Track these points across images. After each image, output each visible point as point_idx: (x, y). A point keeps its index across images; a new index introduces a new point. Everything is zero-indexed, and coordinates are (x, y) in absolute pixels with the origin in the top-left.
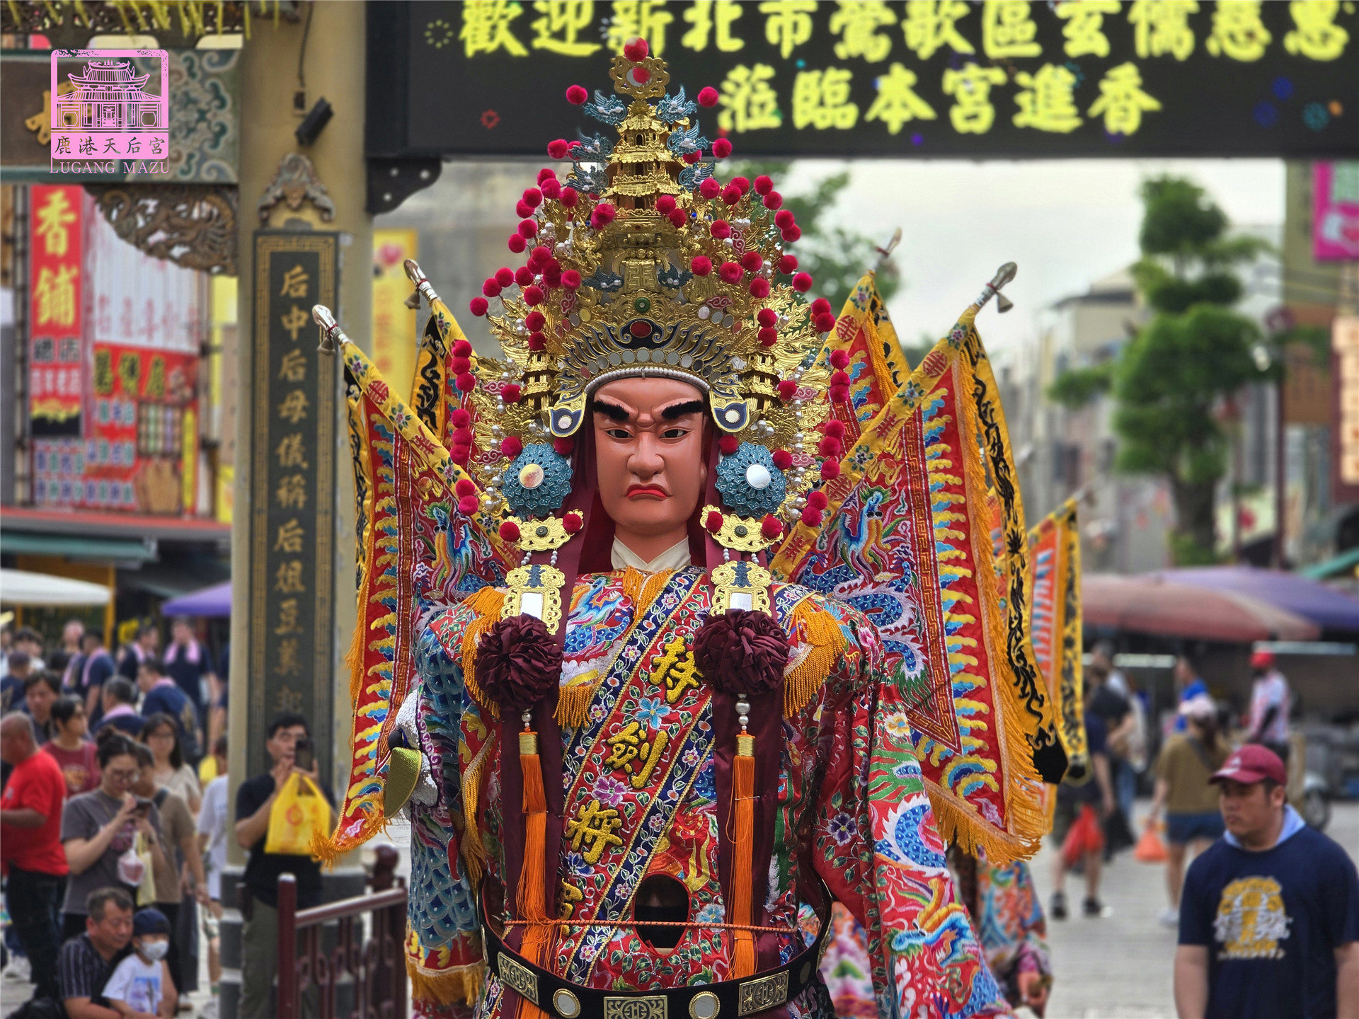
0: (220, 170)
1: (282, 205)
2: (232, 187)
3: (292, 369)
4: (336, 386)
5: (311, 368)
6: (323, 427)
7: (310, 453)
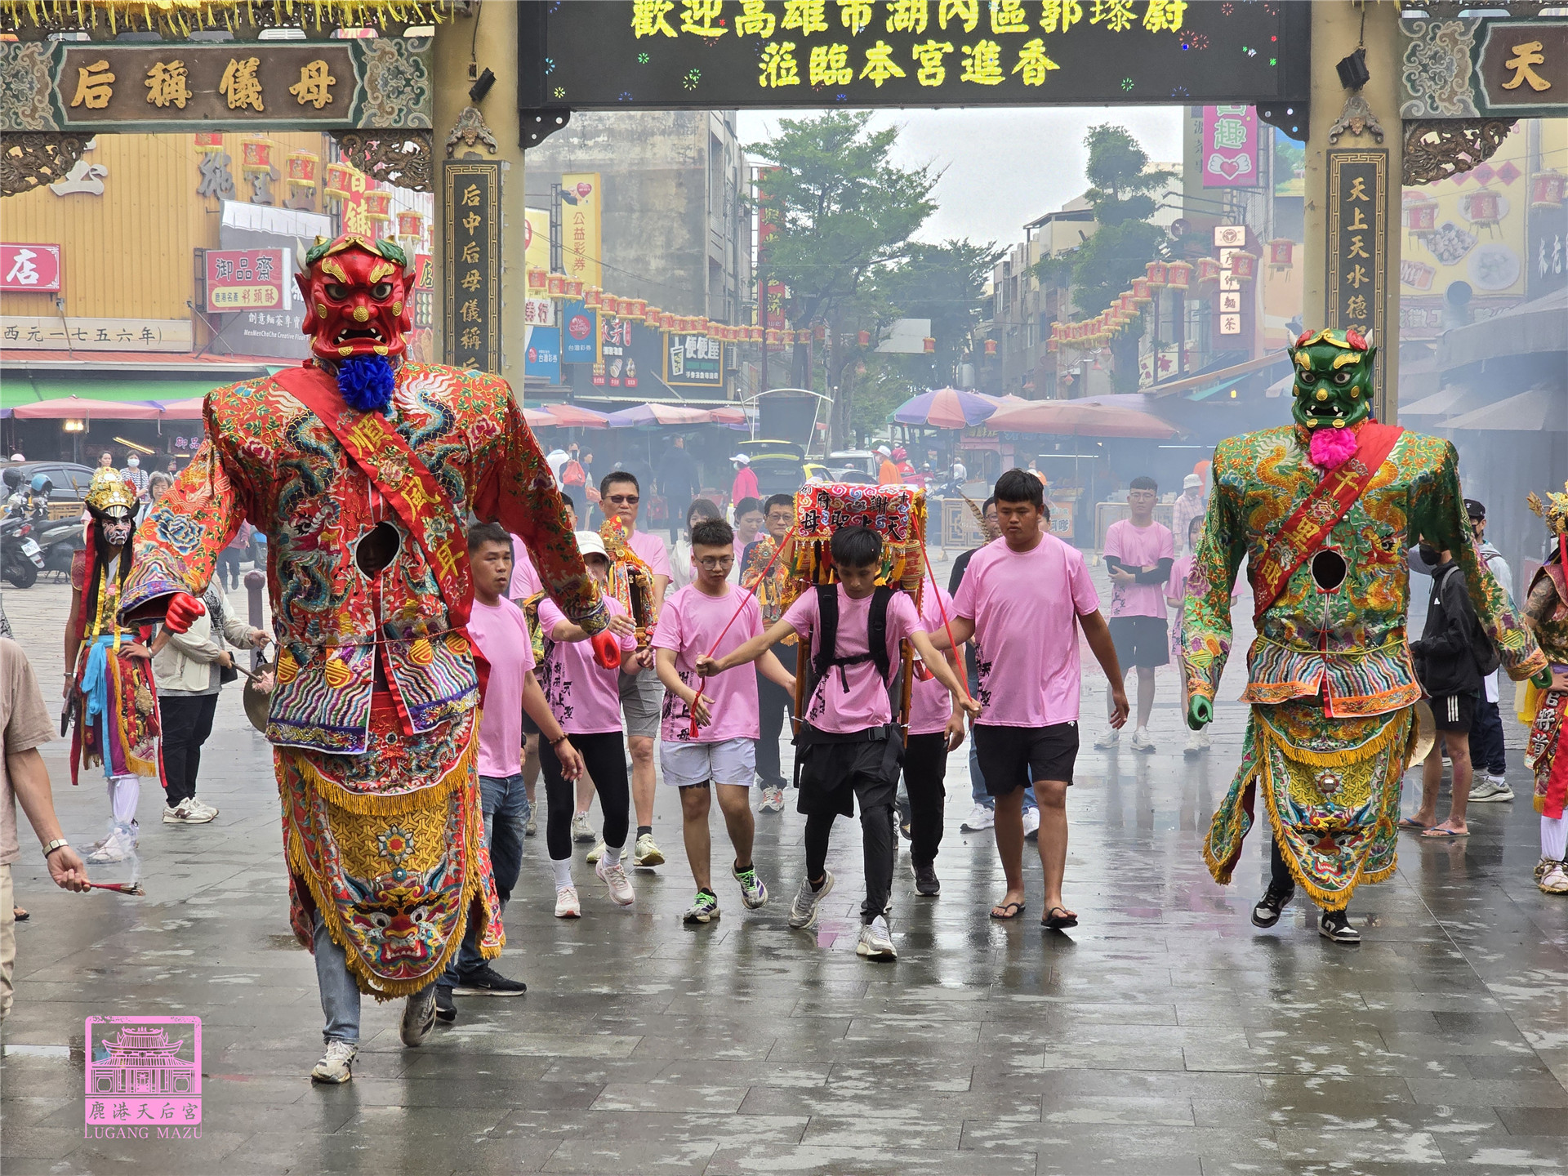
0: (420, 120)
1: (462, 143)
2: (429, 131)
3: (470, 255)
4: (500, 266)
5: (483, 254)
6: (492, 294)
7: (483, 313)
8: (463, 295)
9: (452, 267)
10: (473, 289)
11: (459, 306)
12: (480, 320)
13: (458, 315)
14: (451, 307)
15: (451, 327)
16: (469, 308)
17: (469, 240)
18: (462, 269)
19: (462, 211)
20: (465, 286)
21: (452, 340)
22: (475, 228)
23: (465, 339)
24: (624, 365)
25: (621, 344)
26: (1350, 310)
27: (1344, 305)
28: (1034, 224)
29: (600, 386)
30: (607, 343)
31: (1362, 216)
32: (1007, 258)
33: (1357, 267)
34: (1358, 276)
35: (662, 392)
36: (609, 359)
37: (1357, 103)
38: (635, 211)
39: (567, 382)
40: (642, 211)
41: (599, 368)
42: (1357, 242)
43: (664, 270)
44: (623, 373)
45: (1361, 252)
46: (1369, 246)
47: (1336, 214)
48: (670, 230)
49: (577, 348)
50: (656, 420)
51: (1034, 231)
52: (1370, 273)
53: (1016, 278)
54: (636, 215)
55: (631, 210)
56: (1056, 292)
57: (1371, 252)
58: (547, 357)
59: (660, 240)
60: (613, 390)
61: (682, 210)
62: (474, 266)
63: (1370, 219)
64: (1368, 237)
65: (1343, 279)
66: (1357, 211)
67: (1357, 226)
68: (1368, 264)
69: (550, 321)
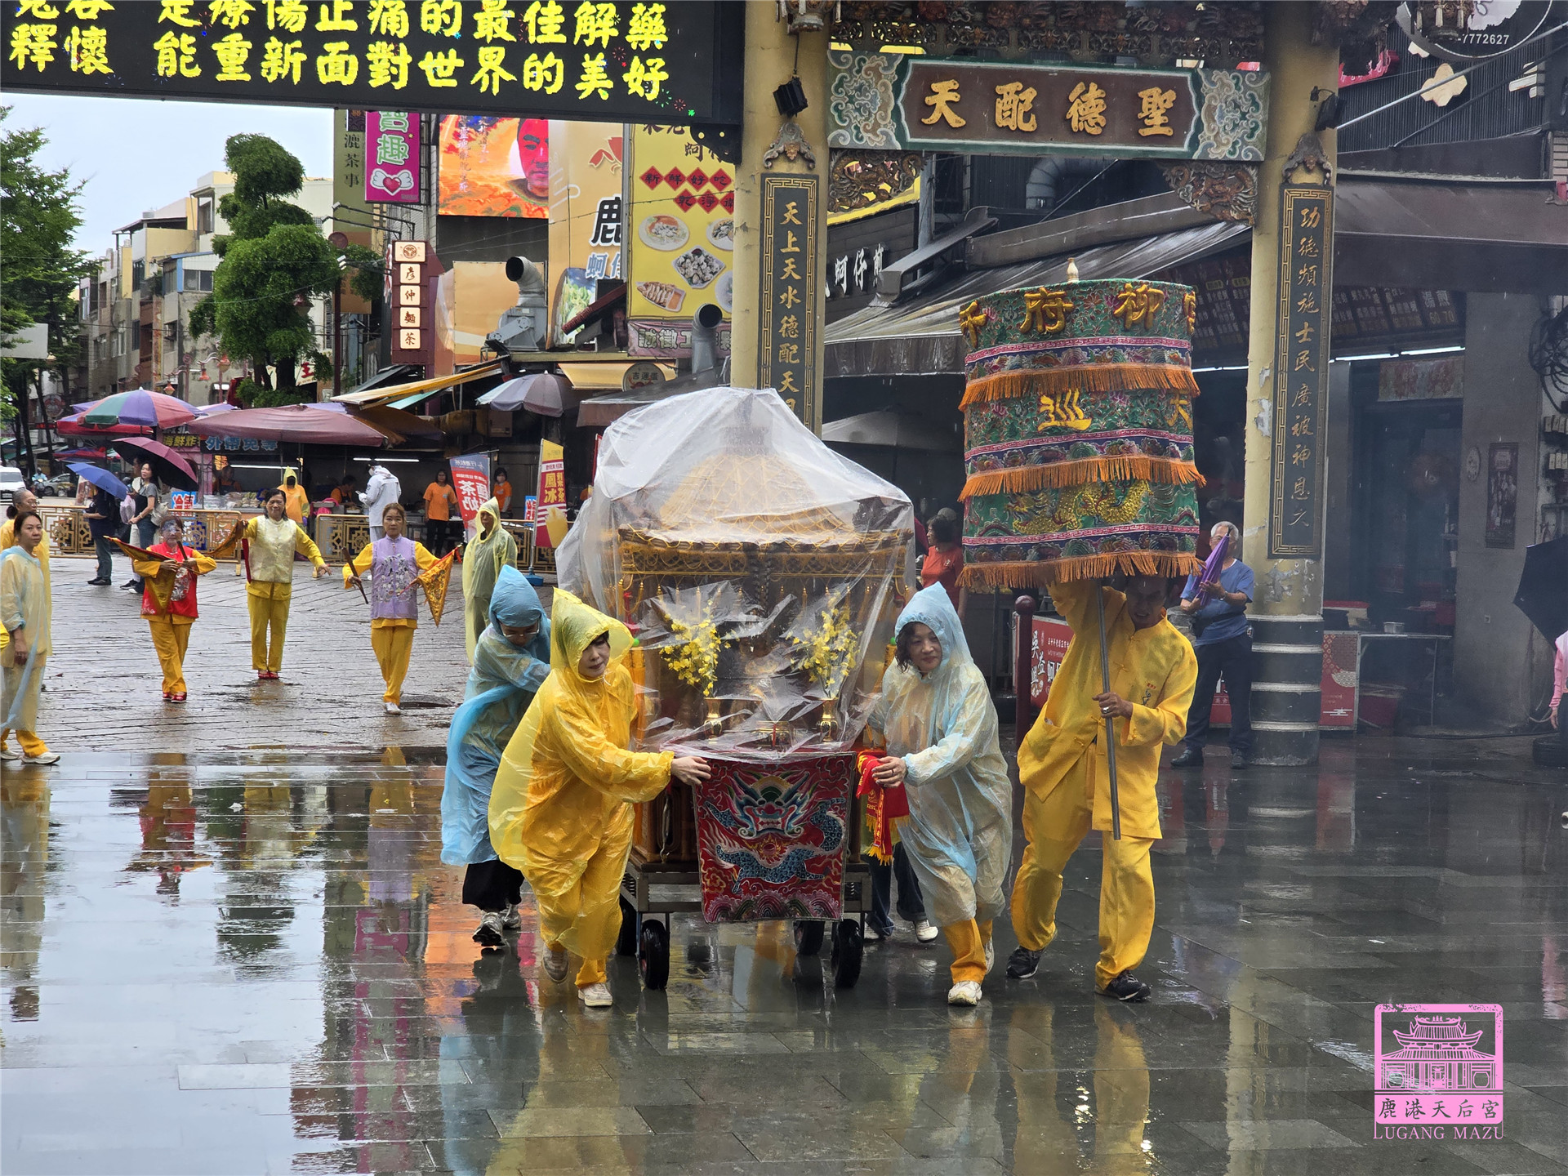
26: (783, 330)
27: (777, 325)
28: (124, 231)
31: (795, 239)
33: (790, 288)
34: (791, 297)
37: (792, 129)
42: (790, 264)
45: (794, 275)
46: (800, 268)
47: (770, 236)
51: (124, 238)
52: (801, 295)
53: (104, 284)
56: (151, 301)
57: (804, 277)
63: (801, 242)
64: (800, 259)
65: (777, 299)
66: (790, 234)
67: (790, 249)
68: (800, 286)
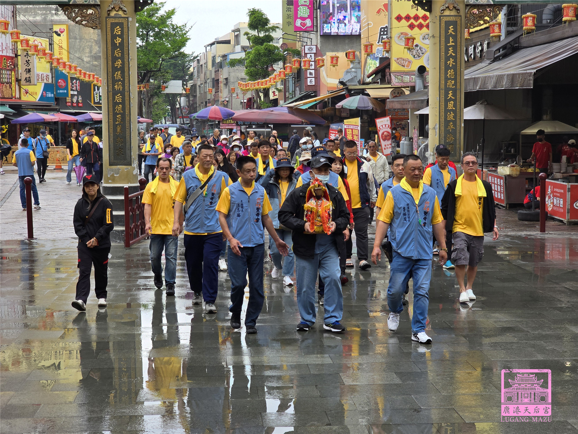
0: (95, 1)
1: (113, 10)
2: (99, 5)
3: (117, 54)
4: (129, 58)
5: (123, 53)
6: (126, 69)
7: (123, 76)
8: (115, 69)
9: (110, 58)
10: (119, 67)
11: (113, 74)
12: (122, 79)
13: (113, 77)
14: (110, 74)
15: (110, 82)
16: (117, 74)
17: (118, 47)
18: (114, 59)
19: (114, 37)
20: (116, 66)
21: (111, 87)
22: (119, 43)
23: (116, 86)
24: (78, 98)
25: (76, 90)
26: (448, 75)
27: (446, 73)
28: (208, 45)
29: (69, 106)
30: (72, 90)
31: (453, 40)
32: (198, 58)
33: (451, 59)
34: (451, 62)
35: (92, 108)
36: (73, 96)
38: (77, 39)
39: (57, 105)
40: (80, 39)
41: (68, 99)
42: (451, 50)
43: (90, 61)
44: (77, 101)
45: (452, 54)
46: (455, 51)
47: (443, 39)
48: (91, 46)
49: (61, 91)
50: (92, 120)
51: (208, 48)
52: (455, 61)
53: (202, 65)
54: (78, 41)
55: (75, 38)
56: (218, 71)
57: (456, 54)
58: (50, 95)
59: (87, 50)
60: (74, 108)
61: (96, 39)
62: (119, 58)
63: (455, 41)
64: (455, 47)
65: (446, 63)
66: (451, 38)
67: (451, 44)
68: (455, 58)
69: (50, 81)
